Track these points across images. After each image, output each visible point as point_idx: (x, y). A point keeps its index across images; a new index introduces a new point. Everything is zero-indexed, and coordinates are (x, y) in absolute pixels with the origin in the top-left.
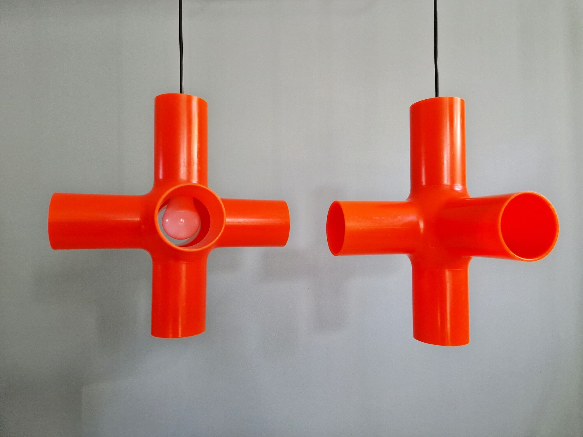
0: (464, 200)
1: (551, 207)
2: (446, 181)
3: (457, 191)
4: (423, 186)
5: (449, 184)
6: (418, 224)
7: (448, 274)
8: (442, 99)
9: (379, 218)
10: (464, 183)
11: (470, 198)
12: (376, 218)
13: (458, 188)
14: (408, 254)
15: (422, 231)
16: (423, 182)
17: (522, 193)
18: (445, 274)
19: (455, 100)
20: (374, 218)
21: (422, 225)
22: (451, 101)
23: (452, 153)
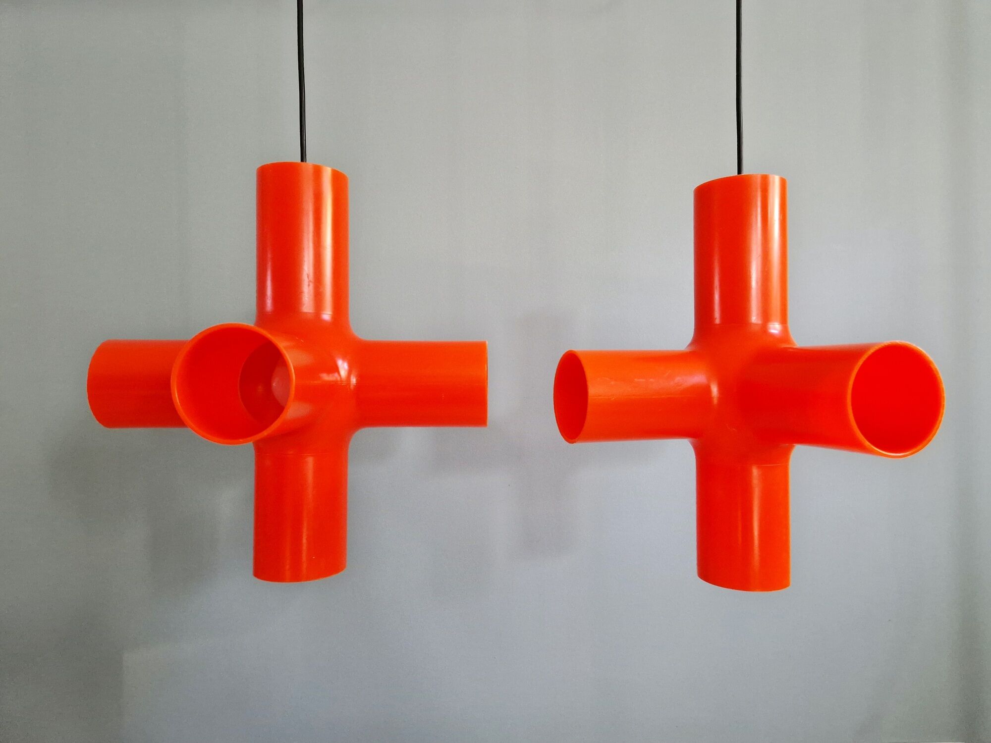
0: (785, 350)
1: (932, 367)
2: (755, 318)
3: (772, 335)
4: (716, 325)
5: (760, 322)
6: (707, 389)
7: (755, 472)
8: (749, 178)
9: (644, 380)
10: (784, 321)
11: (795, 347)
12: (639, 380)
13: (775, 328)
14: (690, 439)
15: (715, 401)
16: (716, 318)
17: (886, 344)
18: (750, 473)
19: (771, 179)
20: (636, 380)
21: (715, 390)
22: (765, 180)
23: (766, 270)
